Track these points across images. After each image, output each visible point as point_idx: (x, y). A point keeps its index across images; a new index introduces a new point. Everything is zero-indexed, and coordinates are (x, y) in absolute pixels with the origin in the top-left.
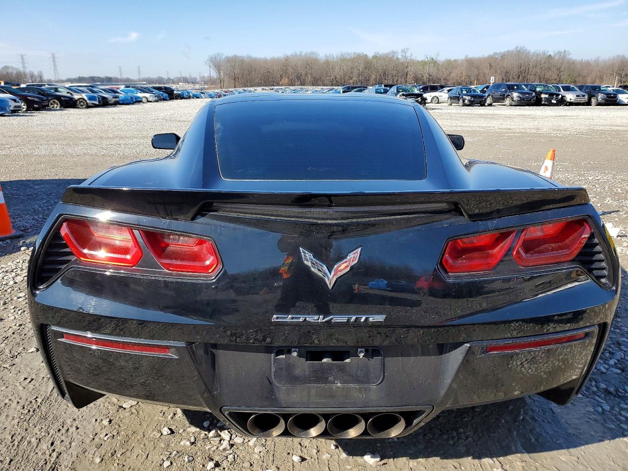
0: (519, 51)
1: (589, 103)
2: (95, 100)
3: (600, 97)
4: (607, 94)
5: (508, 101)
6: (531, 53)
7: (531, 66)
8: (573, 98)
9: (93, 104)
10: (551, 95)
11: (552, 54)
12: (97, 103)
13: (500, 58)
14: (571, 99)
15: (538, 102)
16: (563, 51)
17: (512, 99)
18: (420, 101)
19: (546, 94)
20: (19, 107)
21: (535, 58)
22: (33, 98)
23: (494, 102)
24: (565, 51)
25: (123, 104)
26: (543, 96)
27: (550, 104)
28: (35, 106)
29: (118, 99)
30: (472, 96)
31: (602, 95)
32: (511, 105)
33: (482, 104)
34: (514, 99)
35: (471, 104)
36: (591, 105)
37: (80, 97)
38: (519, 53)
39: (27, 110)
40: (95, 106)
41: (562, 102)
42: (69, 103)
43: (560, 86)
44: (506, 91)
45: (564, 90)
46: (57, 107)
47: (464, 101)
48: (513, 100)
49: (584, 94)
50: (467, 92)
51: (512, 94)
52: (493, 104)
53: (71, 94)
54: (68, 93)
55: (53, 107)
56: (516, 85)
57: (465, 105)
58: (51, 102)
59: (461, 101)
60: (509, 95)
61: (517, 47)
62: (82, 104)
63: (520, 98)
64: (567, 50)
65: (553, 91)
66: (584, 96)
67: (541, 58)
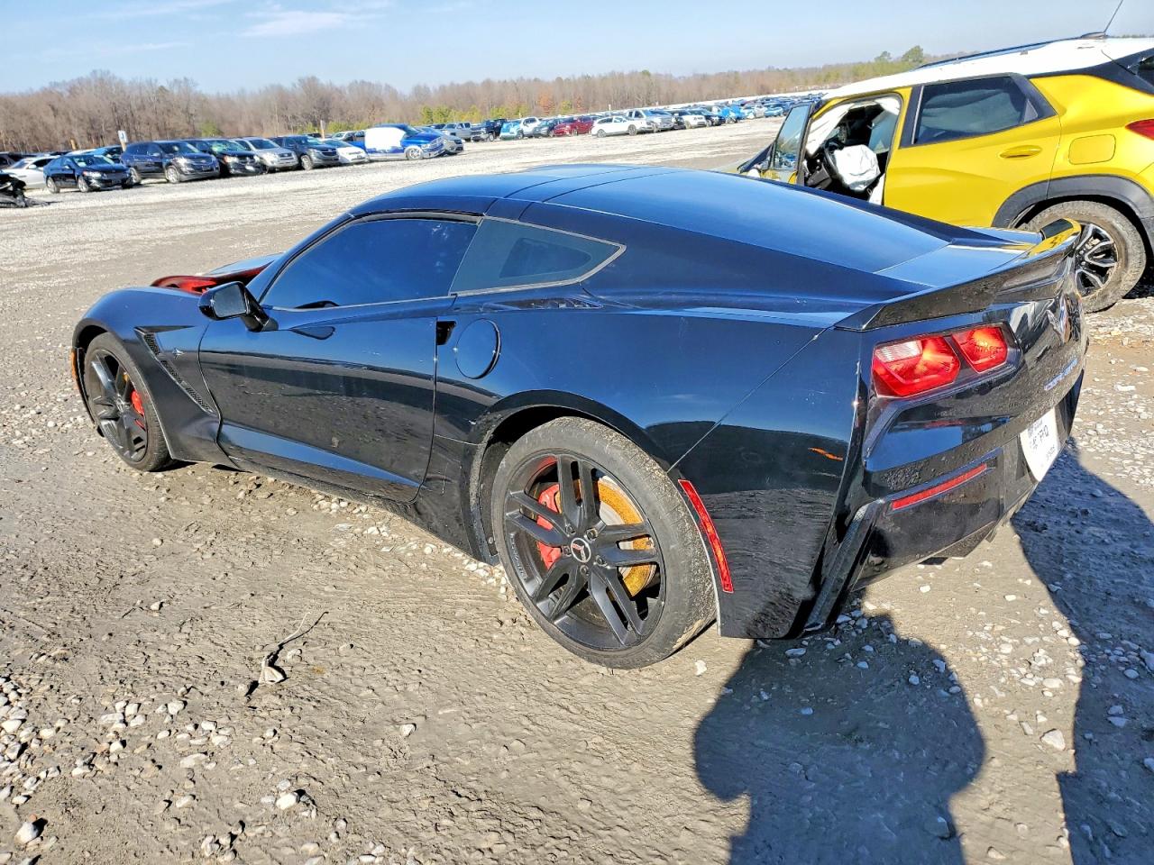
0: (102, 79)
1: (300, 167)
3: (314, 155)
4: (322, 149)
5: (171, 175)
6: (127, 83)
7: (134, 107)
8: (276, 160)
10: (241, 157)
11: (166, 86)
13: (68, 94)
14: (272, 162)
15: (225, 173)
16: (182, 79)
17: (179, 169)
18: (11, 189)
19: (233, 156)
21: (136, 92)
23: (144, 178)
24: (185, 79)
26: (230, 160)
27: (246, 174)
30: (103, 171)
31: (316, 151)
32: (181, 182)
33: (126, 185)
34: (184, 169)
35: (107, 185)
36: (304, 169)
38: (102, 83)
41: (262, 169)
43: (246, 140)
44: (161, 157)
45: (257, 148)
47: (88, 181)
48: (181, 172)
49: (289, 151)
50: (87, 163)
51: (175, 161)
52: (143, 182)
56: (177, 145)
57: (93, 189)
59: (81, 183)
60: (170, 164)
61: (95, 72)
63: (193, 166)
64: (189, 77)
65: (241, 150)
66: (290, 155)
67: (147, 92)
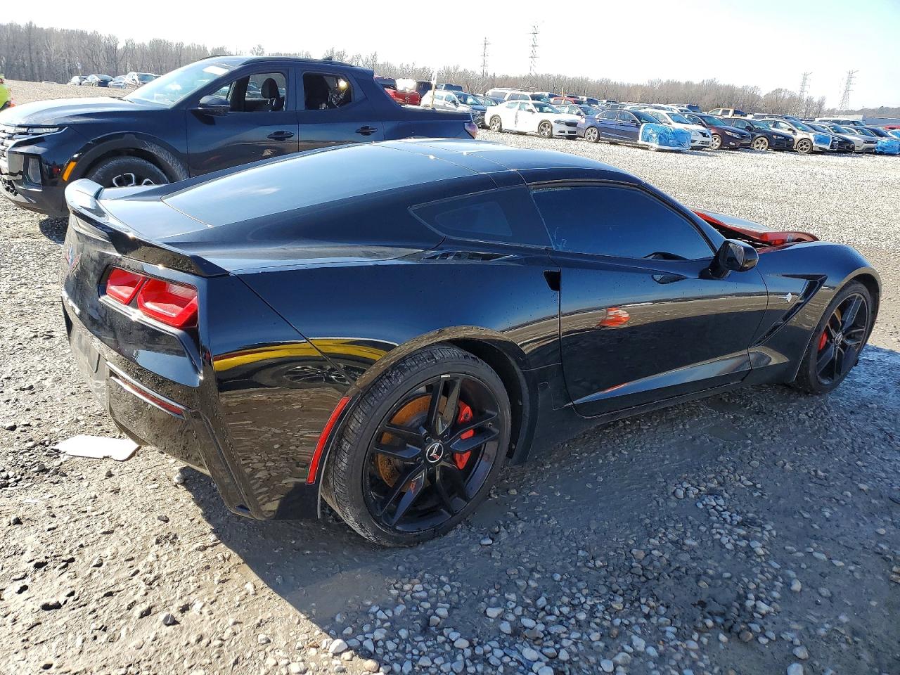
2: (826, 143)
9: (820, 148)
12: (828, 148)
20: (708, 143)
22: (731, 134)
25: (881, 154)
28: (731, 143)
29: (873, 145)
37: (806, 137)
39: (720, 148)
40: (823, 152)
42: (783, 145)
46: (763, 148)
53: (794, 131)
54: (789, 130)
55: (758, 148)
58: (758, 140)
62: (804, 147)
